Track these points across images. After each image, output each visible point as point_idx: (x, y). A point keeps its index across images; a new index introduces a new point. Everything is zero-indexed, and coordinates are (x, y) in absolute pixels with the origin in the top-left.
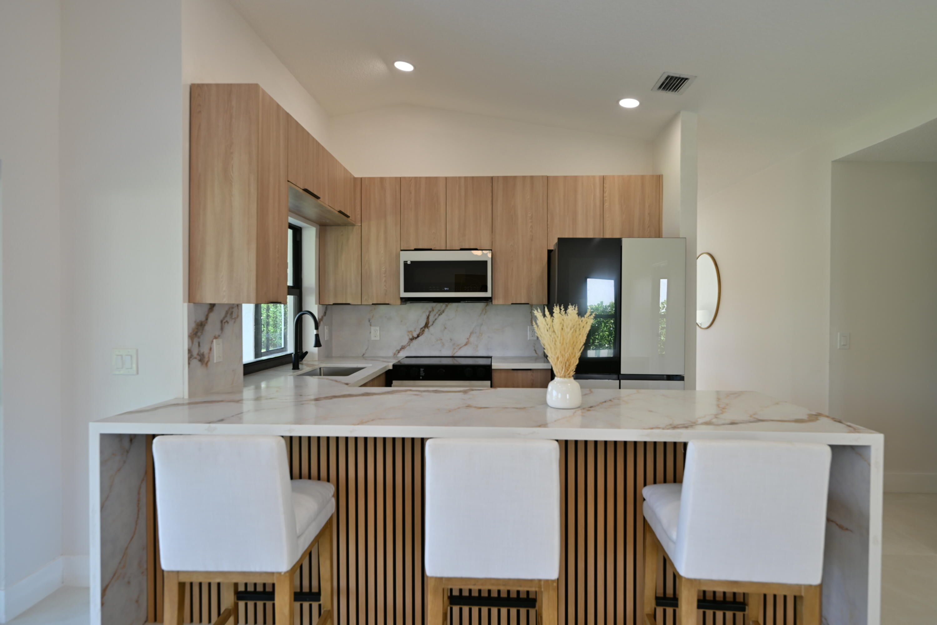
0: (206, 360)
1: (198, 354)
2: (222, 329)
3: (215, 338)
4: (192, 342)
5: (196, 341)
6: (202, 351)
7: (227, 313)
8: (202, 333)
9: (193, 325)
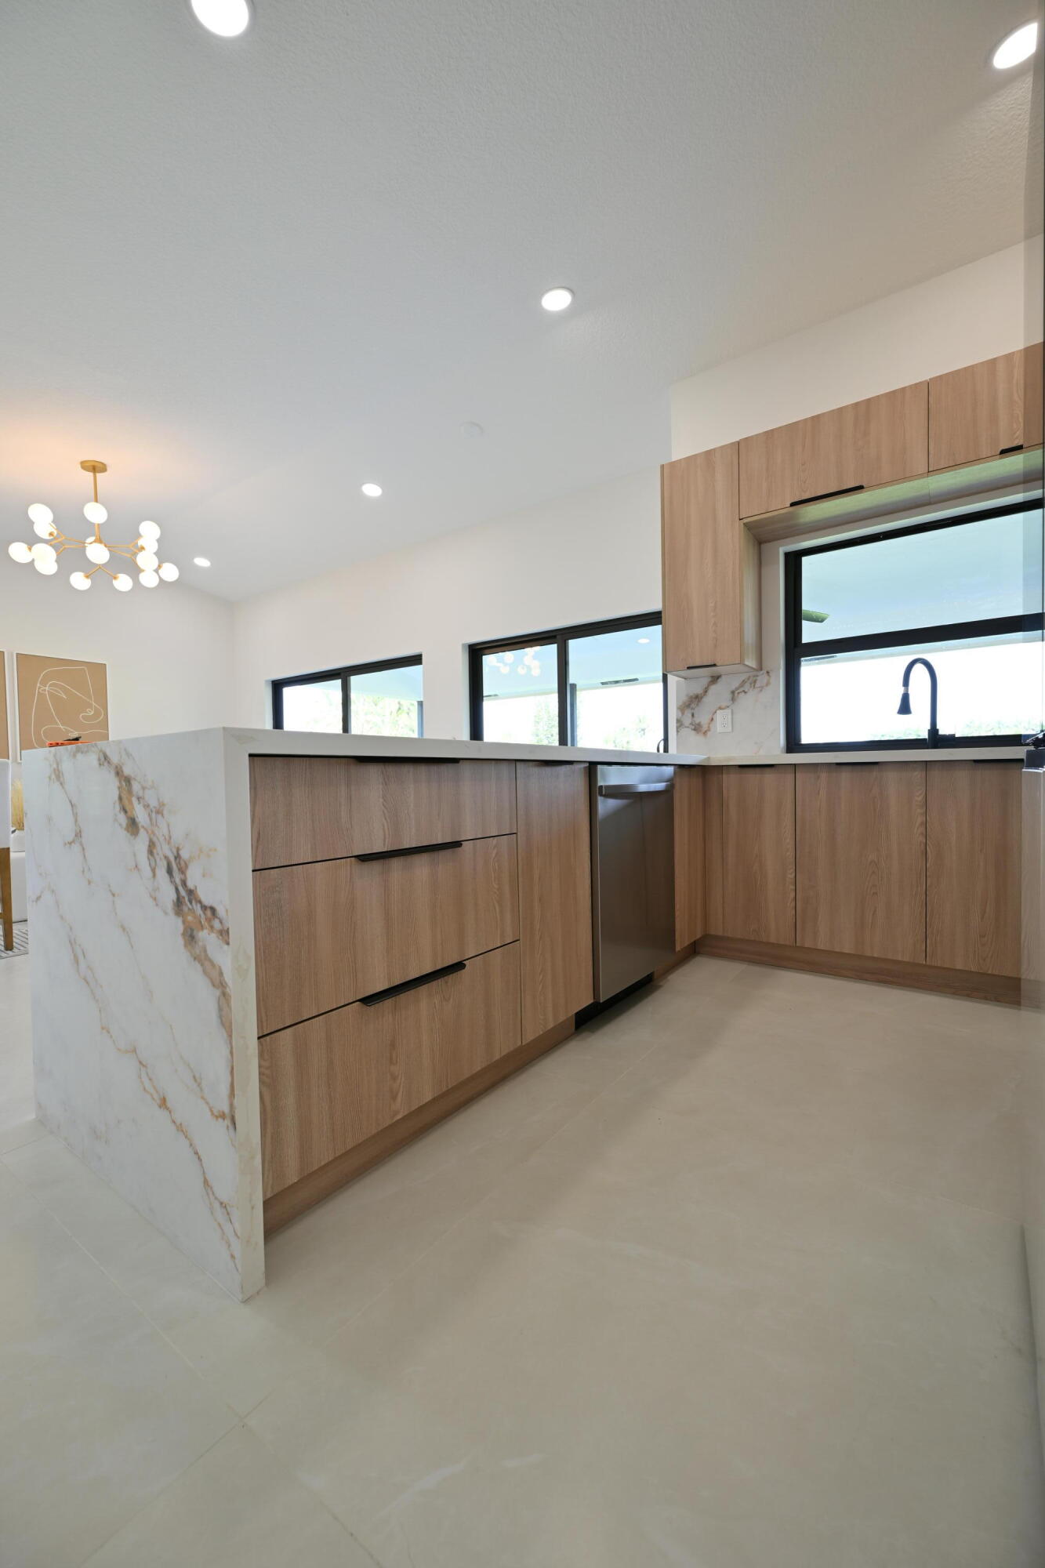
0: (705, 728)
1: (691, 724)
2: (733, 699)
3: (720, 708)
4: (683, 714)
5: (688, 713)
6: (697, 722)
7: (744, 682)
8: (697, 705)
9: (684, 698)
